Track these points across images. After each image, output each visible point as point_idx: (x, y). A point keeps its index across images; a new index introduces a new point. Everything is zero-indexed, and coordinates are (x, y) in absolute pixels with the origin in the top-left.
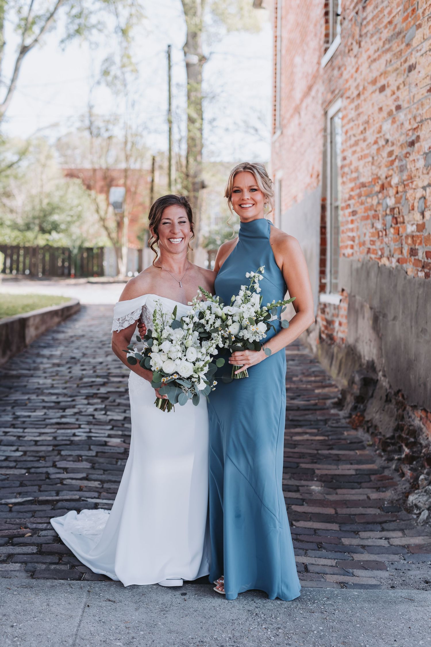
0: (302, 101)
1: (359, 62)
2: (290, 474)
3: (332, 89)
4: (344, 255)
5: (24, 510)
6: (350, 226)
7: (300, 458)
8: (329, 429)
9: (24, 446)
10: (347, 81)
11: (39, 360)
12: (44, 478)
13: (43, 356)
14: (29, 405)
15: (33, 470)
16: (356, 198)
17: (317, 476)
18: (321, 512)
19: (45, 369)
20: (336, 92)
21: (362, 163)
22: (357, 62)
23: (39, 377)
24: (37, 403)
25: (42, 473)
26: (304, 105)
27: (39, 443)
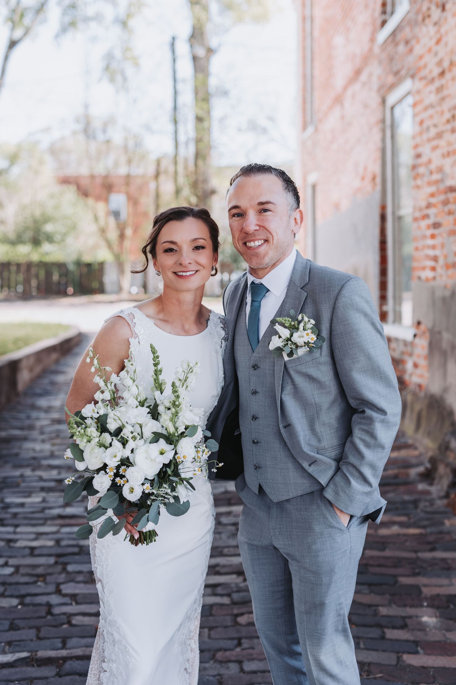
0: (345, 88)
1: (443, 30)
2: (387, 596)
3: (395, 69)
4: (419, 278)
5: (15, 677)
6: (430, 242)
7: (395, 566)
8: (422, 515)
9: (15, 557)
10: (421, 57)
11: (34, 414)
12: (44, 614)
13: (39, 409)
14: (23, 485)
15: (28, 600)
16: (440, 206)
17: (426, 599)
18: (447, 666)
19: (42, 427)
20: (403, 72)
21: (448, 162)
22: (438, 31)
23: (35, 440)
24: (32, 481)
25: (40, 605)
26: (349, 93)
27: (37, 552)
